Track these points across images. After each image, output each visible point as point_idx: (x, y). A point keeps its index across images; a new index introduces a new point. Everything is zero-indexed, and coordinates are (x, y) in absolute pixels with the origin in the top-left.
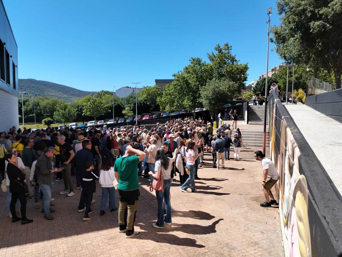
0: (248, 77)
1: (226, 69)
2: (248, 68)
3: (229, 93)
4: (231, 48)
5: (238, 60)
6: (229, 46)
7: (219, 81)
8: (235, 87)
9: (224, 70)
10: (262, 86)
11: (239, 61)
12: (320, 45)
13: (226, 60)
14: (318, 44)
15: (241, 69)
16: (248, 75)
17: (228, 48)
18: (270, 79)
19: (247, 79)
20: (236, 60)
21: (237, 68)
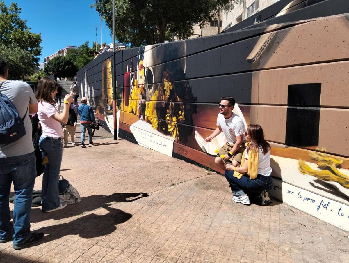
0: (41, 51)
1: (15, 35)
2: (41, 40)
3: (23, 65)
4: (20, 11)
5: (28, 27)
6: (18, 7)
7: (6, 47)
8: (30, 59)
9: (10, 36)
10: (55, 66)
11: (31, 28)
12: (151, 7)
13: (13, 25)
14: (149, 5)
15: (34, 38)
16: (42, 49)
17: (16, 9)
18: (64, 58)
19: (41, 53)
20: (26, 27)
21: (28, 36)
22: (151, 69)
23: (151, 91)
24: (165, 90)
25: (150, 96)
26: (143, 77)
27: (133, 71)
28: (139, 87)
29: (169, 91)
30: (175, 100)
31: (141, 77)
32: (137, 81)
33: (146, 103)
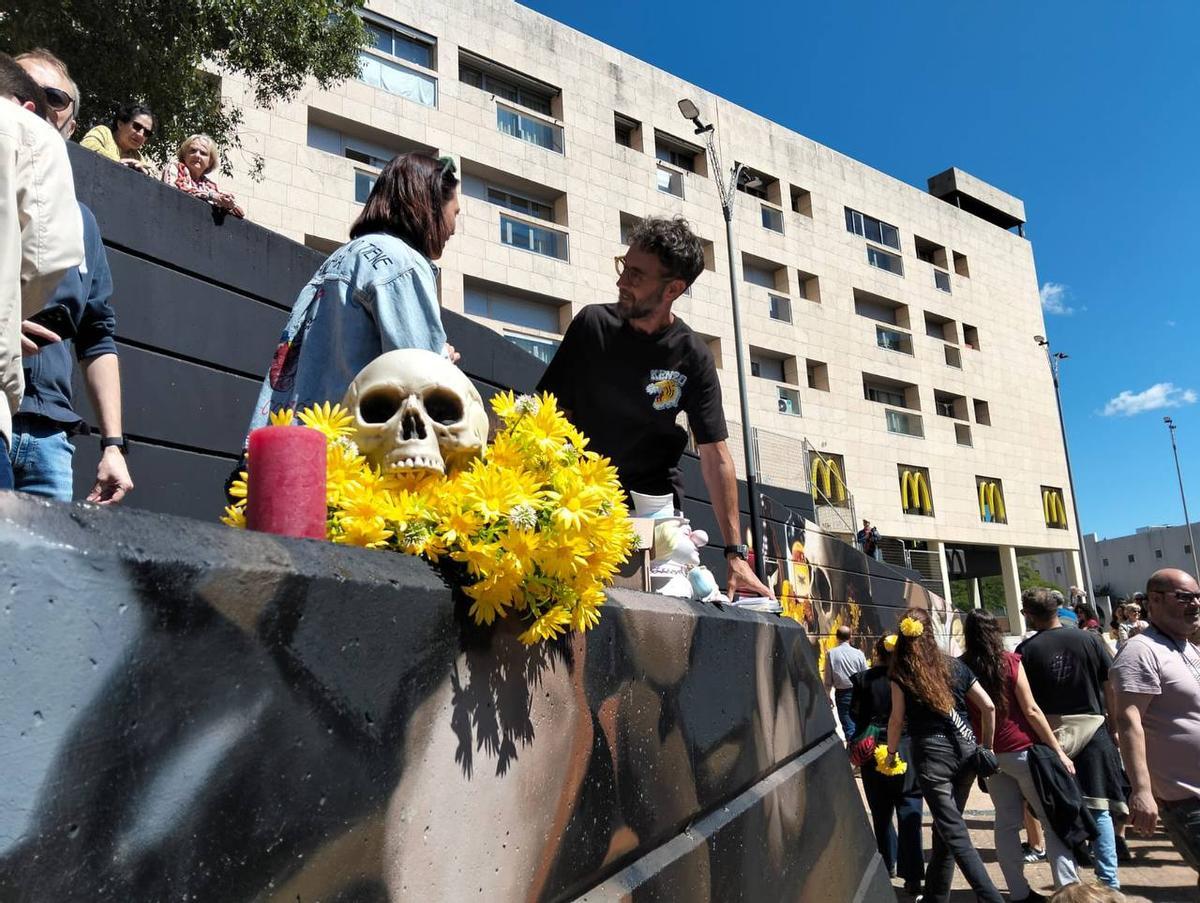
22: (824, 570)
23: (829, 614)
24: (851, 617)
25: (828, 627)
26: (807, 580)
27: (771, 554)
28: (797, 602)
29: (858, 619)
30: (866, 633)
31: (802, 580)
32: (791, 587)
33: (820, 641)
